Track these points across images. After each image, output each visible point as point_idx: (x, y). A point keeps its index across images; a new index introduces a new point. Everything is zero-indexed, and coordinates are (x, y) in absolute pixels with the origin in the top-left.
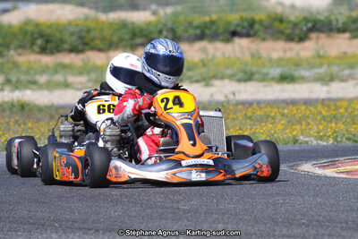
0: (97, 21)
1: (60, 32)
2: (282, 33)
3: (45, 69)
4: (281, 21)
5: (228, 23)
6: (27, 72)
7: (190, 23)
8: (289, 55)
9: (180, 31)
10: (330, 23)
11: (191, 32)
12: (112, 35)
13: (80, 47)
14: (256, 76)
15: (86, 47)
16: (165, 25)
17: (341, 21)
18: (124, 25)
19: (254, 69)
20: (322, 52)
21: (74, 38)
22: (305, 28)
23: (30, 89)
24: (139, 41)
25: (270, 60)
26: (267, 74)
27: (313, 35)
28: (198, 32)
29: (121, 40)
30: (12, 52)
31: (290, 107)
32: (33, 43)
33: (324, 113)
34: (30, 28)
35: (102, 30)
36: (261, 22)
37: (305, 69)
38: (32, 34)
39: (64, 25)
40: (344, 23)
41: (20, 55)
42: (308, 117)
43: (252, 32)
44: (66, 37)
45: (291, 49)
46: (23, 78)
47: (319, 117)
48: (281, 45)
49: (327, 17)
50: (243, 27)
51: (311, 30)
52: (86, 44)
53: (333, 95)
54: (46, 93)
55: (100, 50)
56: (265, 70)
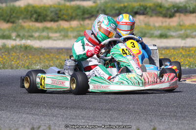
0: (65, 5)
1: (46, 11)
2: (161, 13)
3: (37, 30)
4: (161, 7)
5: (133, 8)
6: (28, 31)
7: (113, 7)
8: (164, 24)
9: (108, 12)
10: (186, 8)
11: (114, 12)
12: (72, 13)
13: (56, 19)
14: (148, 35)
15: (59, 19)
16: (100, 8)
17: (191, 9)
18: (79, 7)
19: (146, 31)
20: (182, 23)
21: (53, 14)
22: (173, 11)
23: (30, 40)
24: (86, 16)
25: (155, 27)
26: (153, 34)
27: (177, 14)
28: (117, 12)
29: (77, 15)
30: (21, 21)
31: (166, 50)
32: (31, 17)
33: (183, 53)
34: (30, 9)
35: (67, 10)
36: (150, 7)
37: (173, 32)
38: (31, 11)
39: (48, 8)
40: (193, 9)
41: (25, 22)
42: (175, 55)
43: (146, 12)
44: (49, 13)
45: (166, 22)
46: (26, 34)
47: (181, 55)
48: (160, 19)
49: (184, 5)
50: (141, 10)
51: (177, 11)
52: (59, 17)
53: (187, 45)
54: (38, 42)
55: (66, 20)
56: (152, 32)
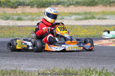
2: (10, 5)
4: (9, 2)
10: (24, 3)
22: (16, 4)
27: (19, 7)
36: (3, 2)
40: (28, 3)
49: (23, 1)
51: (19, 5)
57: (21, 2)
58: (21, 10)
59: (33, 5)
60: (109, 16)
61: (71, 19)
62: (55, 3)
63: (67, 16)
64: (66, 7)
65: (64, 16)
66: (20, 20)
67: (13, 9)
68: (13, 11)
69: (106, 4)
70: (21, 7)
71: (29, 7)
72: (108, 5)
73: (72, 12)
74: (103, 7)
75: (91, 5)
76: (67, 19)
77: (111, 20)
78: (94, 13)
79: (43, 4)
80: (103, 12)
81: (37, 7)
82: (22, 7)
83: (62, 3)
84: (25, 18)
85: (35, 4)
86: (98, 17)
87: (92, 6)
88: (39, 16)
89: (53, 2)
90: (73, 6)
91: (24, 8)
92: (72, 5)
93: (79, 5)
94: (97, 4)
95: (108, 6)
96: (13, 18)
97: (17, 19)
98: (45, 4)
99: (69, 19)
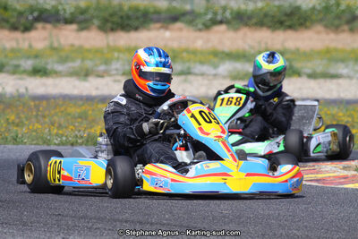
2: (7, 21)
4: (5, 8)
10: (57, 12)
17: (68, 12)
22: (30, 18)
27: (39, 25)
40: (72, 14)
49: (53, 7)
51: (37, 19)
57: (46, 10)
58: (45, 39)
59: (86, 21)
60: (347, 67)
61: (215, 75)
62: (163, 15)
63: (202, 63)
64: (200, 30)
65: (192, 65)
66: (42, 76)
67: (18, 35)
68: (17, 40)
69: (336, 22)
70: (44, 28)
71: (74, 27)
72: (346, 27)
73: (220, 48)
74: (328, 34)
75: (287, 23)
76: (202, 75)
77: (354, 81)
78: (297, 52)
79: (122, 17)
80: (328, 51)
81: (102, 28)
82: (49, 26)
83: (188, 17)
84: (59, 68)
85: (93, 17)
86: (309, 71)
87: (290, 27)
88: (107, 62)
89: (157, 12)
90: (223, 27)
91: (55, 32)
92: (221, 22)
93: (246, 25)
94: (308, 24)
95: (343, 31)
96: (17, 66)
97: (30, 68)
98: (128, 17)
99: (208, 75)
